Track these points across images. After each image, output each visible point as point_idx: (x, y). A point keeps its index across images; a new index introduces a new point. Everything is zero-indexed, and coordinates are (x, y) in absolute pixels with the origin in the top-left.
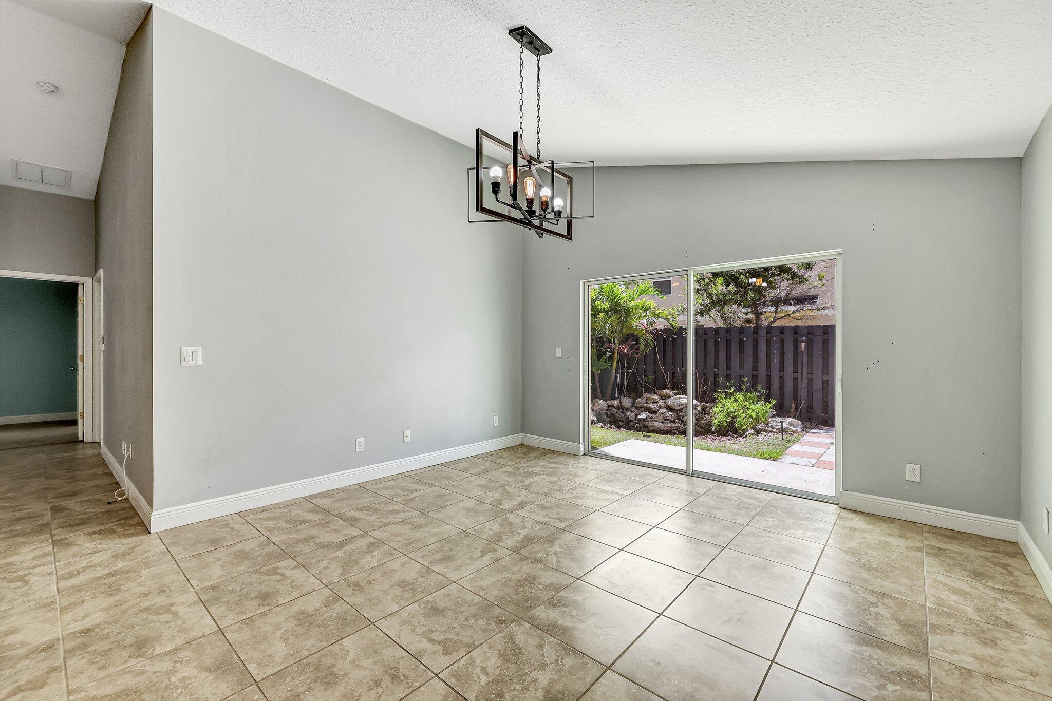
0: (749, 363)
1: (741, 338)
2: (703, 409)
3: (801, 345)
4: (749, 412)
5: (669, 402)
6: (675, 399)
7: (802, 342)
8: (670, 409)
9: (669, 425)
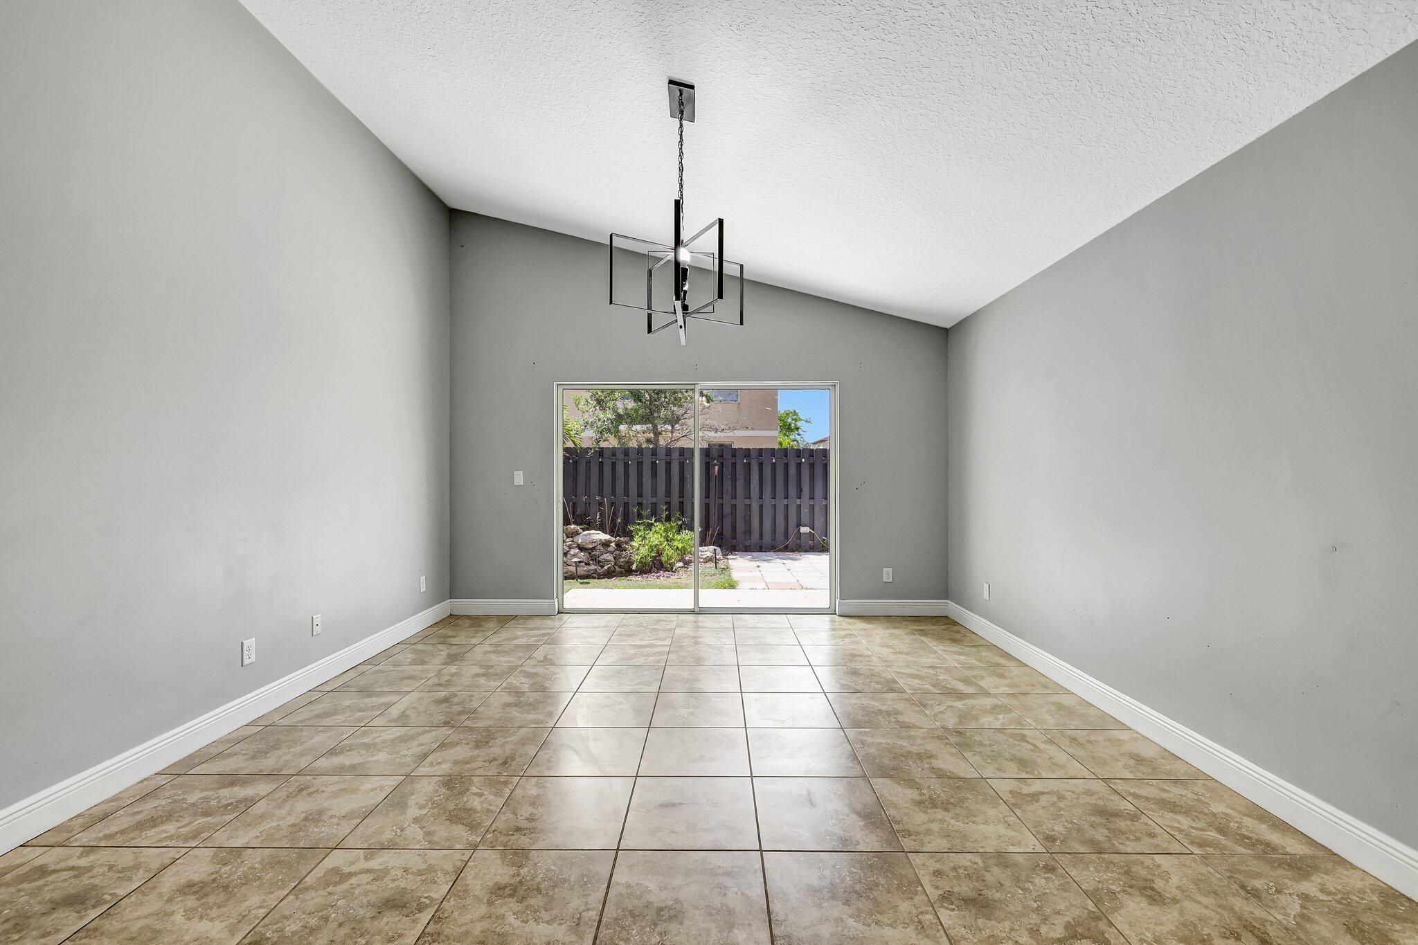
0: (662, 488)
1: (653, 460)
2: (618, 545)
3: (715, 469)
4: (676, 543)
5: (579, 540)
6: (586, 535)
7: (716, 465)
8: (581, 548)
9: (586, 568)
